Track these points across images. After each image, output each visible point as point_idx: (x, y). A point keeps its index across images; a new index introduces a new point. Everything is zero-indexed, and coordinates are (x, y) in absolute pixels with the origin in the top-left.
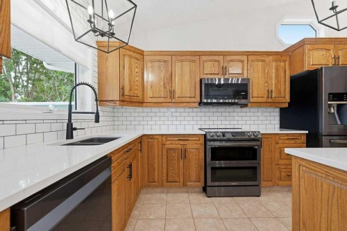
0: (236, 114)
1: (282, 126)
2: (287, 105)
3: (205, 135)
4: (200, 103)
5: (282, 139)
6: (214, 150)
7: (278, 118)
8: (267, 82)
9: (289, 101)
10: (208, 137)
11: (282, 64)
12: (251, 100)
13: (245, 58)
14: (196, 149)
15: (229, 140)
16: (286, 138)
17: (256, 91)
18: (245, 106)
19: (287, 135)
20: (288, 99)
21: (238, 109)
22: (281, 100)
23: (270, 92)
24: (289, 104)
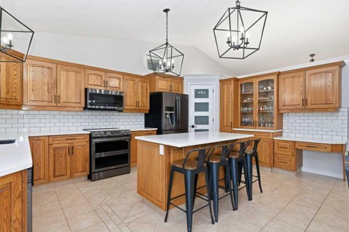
0: (115, 117)
1: (146, 126)
2: (148, 112)
3: (90, 135)
4: (85, 108)
7: (144, 120)
8: (136, 96)
10: (93, 135)
11: (145, 84)
12: (126, 107)
14: (82, 146)
15: (109, 137)
16: (146, 133)
17: (129, 101)
18: (122, 111)
19: (147, 131)
20: (148, 108)
21: (117, 113)
22: (145, 108)
23: (138, 103)
24: (149, 111)
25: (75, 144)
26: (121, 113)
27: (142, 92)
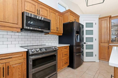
0: (42, 38)
3: (27, 52)
5: (63, 49)
6: (34, 61)
7: (58, 40)
8: (56, 24)
9: (63, 33)
10: (31, 53)
13: (48, 9)
14: (19, 63)
16: (64, 48)
19: (65, 47)
20: (62, 32)
22: (60, 32)
23: (57, 28)
24: (63, 34)
25: (11, 63)
26: (46, 35)
27: (59, 22)
